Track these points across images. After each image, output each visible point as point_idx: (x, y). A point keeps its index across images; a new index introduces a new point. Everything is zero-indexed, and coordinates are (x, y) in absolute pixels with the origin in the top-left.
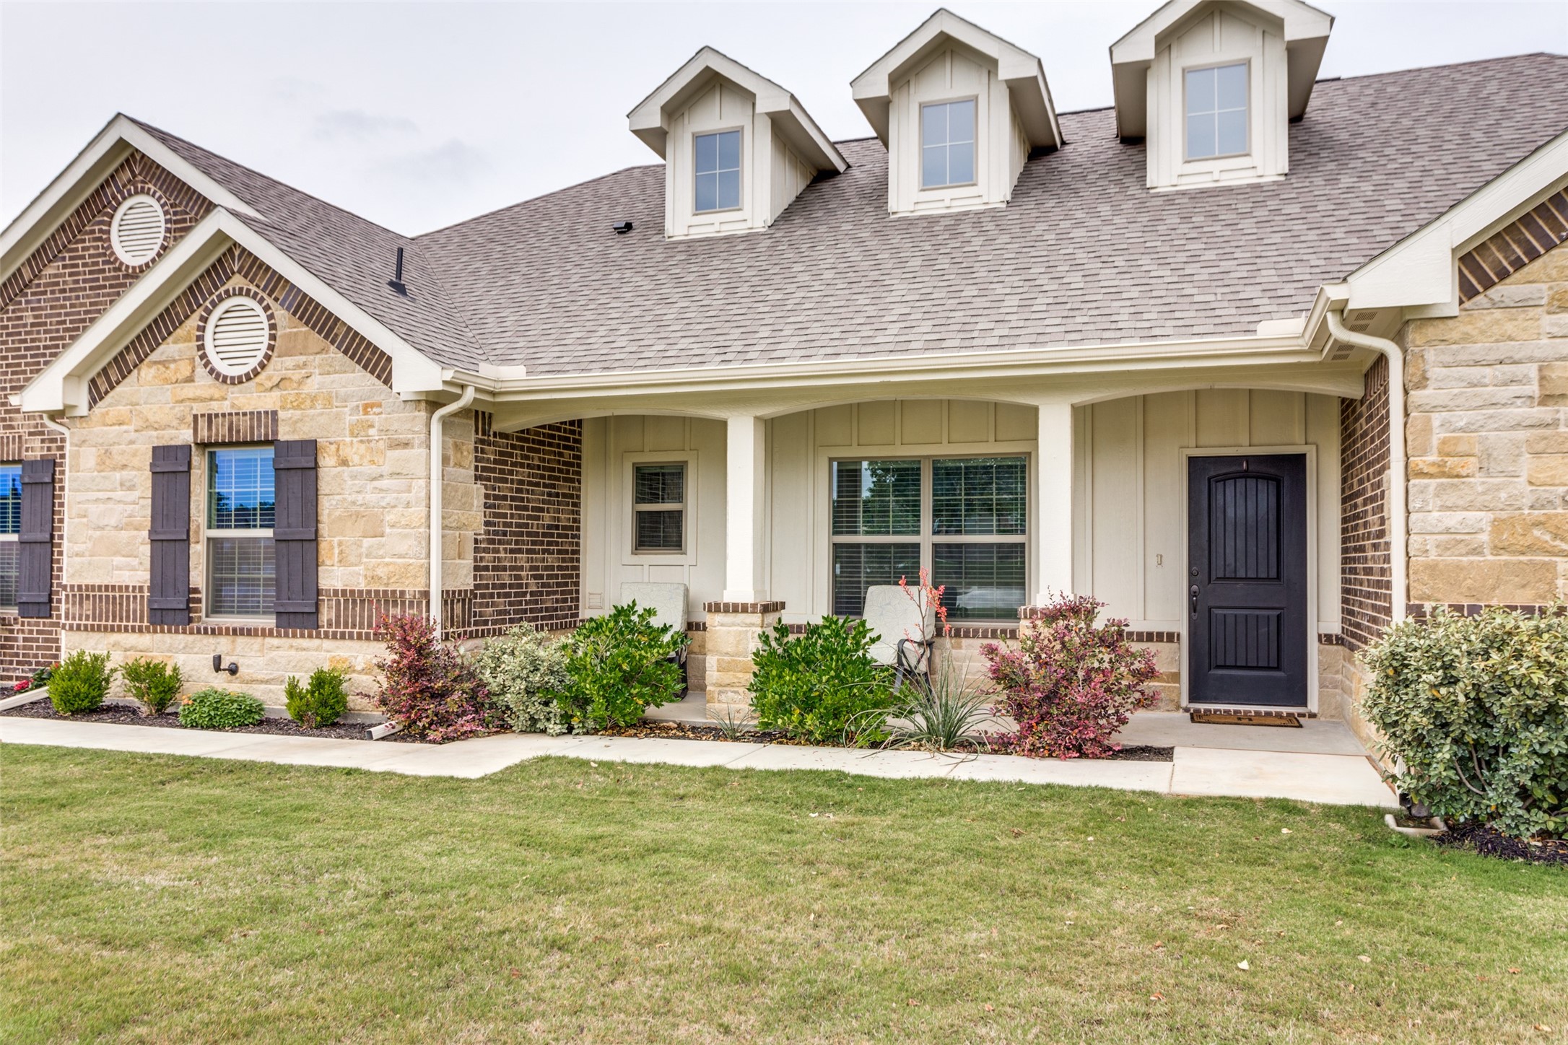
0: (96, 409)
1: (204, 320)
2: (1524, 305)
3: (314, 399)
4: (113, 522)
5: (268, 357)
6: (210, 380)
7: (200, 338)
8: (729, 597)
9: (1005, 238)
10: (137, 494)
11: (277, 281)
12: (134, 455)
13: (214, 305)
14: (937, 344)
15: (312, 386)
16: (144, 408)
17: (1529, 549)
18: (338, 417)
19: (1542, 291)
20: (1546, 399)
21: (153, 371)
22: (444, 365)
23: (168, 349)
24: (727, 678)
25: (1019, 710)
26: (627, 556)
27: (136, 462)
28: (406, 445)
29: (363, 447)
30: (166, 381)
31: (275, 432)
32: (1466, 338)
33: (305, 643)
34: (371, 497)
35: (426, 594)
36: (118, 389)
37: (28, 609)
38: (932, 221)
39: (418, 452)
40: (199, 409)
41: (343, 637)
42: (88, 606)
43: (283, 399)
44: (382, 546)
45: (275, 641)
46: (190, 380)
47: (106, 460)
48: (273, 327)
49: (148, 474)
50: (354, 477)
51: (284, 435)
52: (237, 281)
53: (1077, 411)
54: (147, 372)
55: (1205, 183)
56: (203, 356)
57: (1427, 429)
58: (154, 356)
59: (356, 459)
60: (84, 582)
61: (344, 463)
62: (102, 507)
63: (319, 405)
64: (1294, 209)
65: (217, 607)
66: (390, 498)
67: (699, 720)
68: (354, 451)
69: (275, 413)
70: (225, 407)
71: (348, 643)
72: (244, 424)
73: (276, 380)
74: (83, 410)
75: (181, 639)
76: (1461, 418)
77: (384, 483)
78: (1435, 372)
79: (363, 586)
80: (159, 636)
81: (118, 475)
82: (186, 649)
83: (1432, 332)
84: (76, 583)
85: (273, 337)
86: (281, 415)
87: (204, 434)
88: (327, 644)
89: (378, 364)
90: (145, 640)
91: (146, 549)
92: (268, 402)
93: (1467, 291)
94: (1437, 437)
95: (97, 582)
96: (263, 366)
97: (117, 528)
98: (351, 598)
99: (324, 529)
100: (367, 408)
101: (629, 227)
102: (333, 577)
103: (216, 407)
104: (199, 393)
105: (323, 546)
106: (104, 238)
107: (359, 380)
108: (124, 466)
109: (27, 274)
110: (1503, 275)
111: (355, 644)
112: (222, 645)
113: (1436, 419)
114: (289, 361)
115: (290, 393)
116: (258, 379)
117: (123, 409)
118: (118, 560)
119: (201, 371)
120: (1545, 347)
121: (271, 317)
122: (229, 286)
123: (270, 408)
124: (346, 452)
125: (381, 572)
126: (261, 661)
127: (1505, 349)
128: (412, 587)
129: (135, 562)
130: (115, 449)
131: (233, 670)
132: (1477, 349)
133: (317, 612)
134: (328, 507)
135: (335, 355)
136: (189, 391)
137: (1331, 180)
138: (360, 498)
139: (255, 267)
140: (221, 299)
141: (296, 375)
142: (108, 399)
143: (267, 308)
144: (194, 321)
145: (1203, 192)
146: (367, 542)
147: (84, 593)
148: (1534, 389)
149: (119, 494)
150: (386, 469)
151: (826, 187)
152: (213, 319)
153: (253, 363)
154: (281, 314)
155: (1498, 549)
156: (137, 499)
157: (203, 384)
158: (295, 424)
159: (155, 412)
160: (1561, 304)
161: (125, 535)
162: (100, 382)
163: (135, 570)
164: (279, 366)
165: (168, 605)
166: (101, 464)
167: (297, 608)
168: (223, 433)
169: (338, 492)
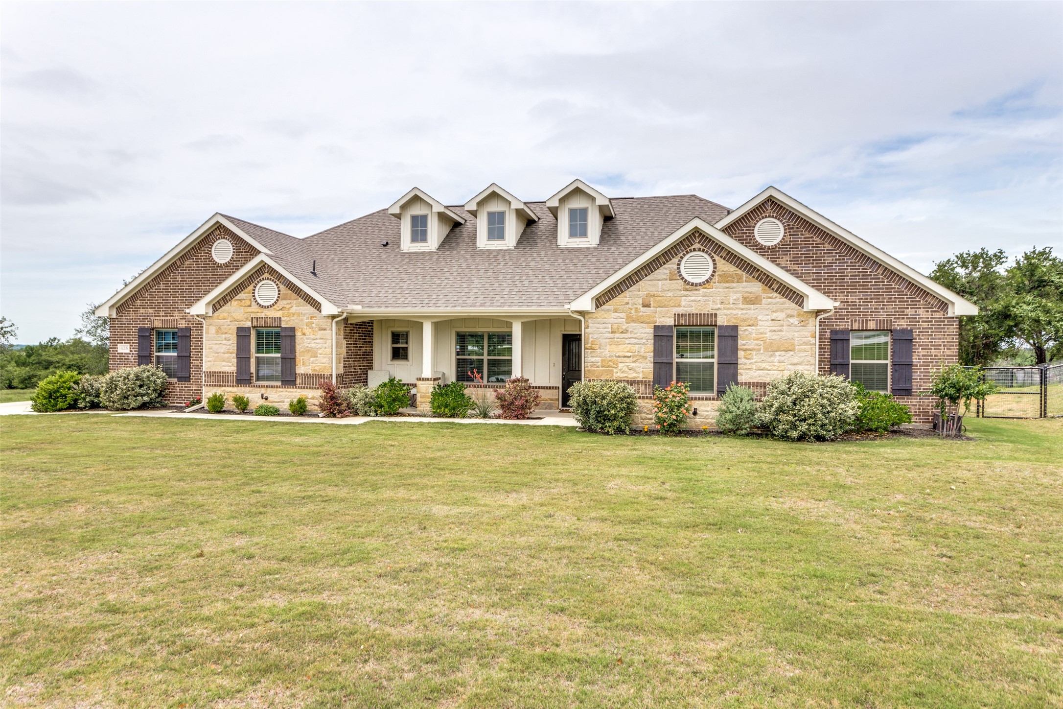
0: (215, 314)
1: (255, 287)
2: (608, 311)
3: (294, 314)
4: (222, 351)
5: (277, 300)
6: (257, 306)
7: (253, 293)
8: (423, 376)
9: (511, 263)
10: (231, 342)
11: (280, 277)
12: (230, 329)
13: (258, 282)
14: (483, 305)
15: (293, 310)
16: (234, 315)
17: (608, 367)
18: (302, 320)
19: (612, 308)
20: (612, 332)
21: (236, 302)
22: (338, 307)
23: (242, 295)
24: (423, 400)
25: (502, 407)
26: (389, 362)
27: (230, 332)
28: (325, 330)
29: (310, 330)
30: (241, 306)
31: (280, 324)
32: (597, 318)
33: (291, 390)
34: (313, 345)
35: (331, 375)
36: (223, 308)
37: (181, 379)
38: (490, 252)
39: (328, 332)
40: (253, 315)
41: (304, 388)
42: (213, 379)
43: (283, 314)
44: (317, 360)
45: (281, 390)
46: (250, 306)
47: (219, 330)
48: (279, 291)
49: (235, 335)
50: (307, 339)
51: (283, 326)
52: (266, 275)
53: (522, 323)
54: (234, 303)
55: (575, 246)
56: (255, 299)
57: (588, 338)
58: (236, 298)
59: (308, 333)
60: (212, 371)
61: (304, 334)
62: (218, 346)
63: (295, 316)
64: (594, 260)
65: (258, 379)
66: (319, 346)
67: (414, 413)
68: (307, 331)
69: (280, 318)
70: (263, 315)
71: (306, 390)
72: (270, 321)
73: (281, 307)
74: (210, 314)
75: (248, 389)
76: (595, 336)
77: (318, 341)
78: (590, 325)
79: (311, 372)
80: (239, 388)
81: (224, 336)
82: (249, 392)
83: (590, 316)
84: (209, 371)
85: (279, 294)
86: (282, 319)
87: (255, 324)
88: (299, 390)
89: (316, 305)
90: (235, 389)
91: (235, 360)
92: (278, 314)
93: (597, 307)
94: (591, 340)
95: (217, 371)
96: (276, 303)
97: (224, 353)
98: (307, 376)
99: (297, 354)
100: (311, 318)
101: (387, 244)
102: (301, 369)
103: (259, 315)
104: (253, 310)
105: (297, 360)
106: (209, 253)
107: (309, 309)
108: (226, 333)
109: (178, 263)
110: (604, 304)
111: (308, 390)
112: (263, 390)
113: (590, 336)
114: (285, 302)
115: (286, 312)
116: (274, 307)
117: (225, 314)
118: (224, 363)
119: (253, 303)
120: (612, 320)
121: (278, 288)
122: (264, 276)
123: (278, 316)
124: (305, 331)
125: (316, 368)
126: (276, 396)
127: (605, 321)
128: (327, 373)
129: (230, 364)
130: (222, 327)
131: (266, 399)
132: (599, 320)
133: (295, 381)
134: (299, 348)
135: (300, 300)
136: (249, 310)
137: (609, 249)
138: (310, 346)
139: (272, 271)
140: (261, 280)
141: (288, 306)
142: (219, 311)
143: (277, 285)
144: (251, 287)
145: (573, 249)
146: (312, 359)
147: (210, 374)
148: (610, 330)
149: (224, 342)
150: (318, 337)
151: (457, 230)
152: (258, 287)
153: (272, 302)
154: (282, 287)
155: (602, 366)
156: (231, 344)
157: (254, 307)
158: (287, 322)
159: (237, 316)
160: (616, 311)
161: (227, 355)
162: (217, 305)
163: (230, 366)
164: (282, 303)
165: (243, 378)
166: (217, 332)
167: (289, 379)
168: (262, 324)
169: (302, 343)
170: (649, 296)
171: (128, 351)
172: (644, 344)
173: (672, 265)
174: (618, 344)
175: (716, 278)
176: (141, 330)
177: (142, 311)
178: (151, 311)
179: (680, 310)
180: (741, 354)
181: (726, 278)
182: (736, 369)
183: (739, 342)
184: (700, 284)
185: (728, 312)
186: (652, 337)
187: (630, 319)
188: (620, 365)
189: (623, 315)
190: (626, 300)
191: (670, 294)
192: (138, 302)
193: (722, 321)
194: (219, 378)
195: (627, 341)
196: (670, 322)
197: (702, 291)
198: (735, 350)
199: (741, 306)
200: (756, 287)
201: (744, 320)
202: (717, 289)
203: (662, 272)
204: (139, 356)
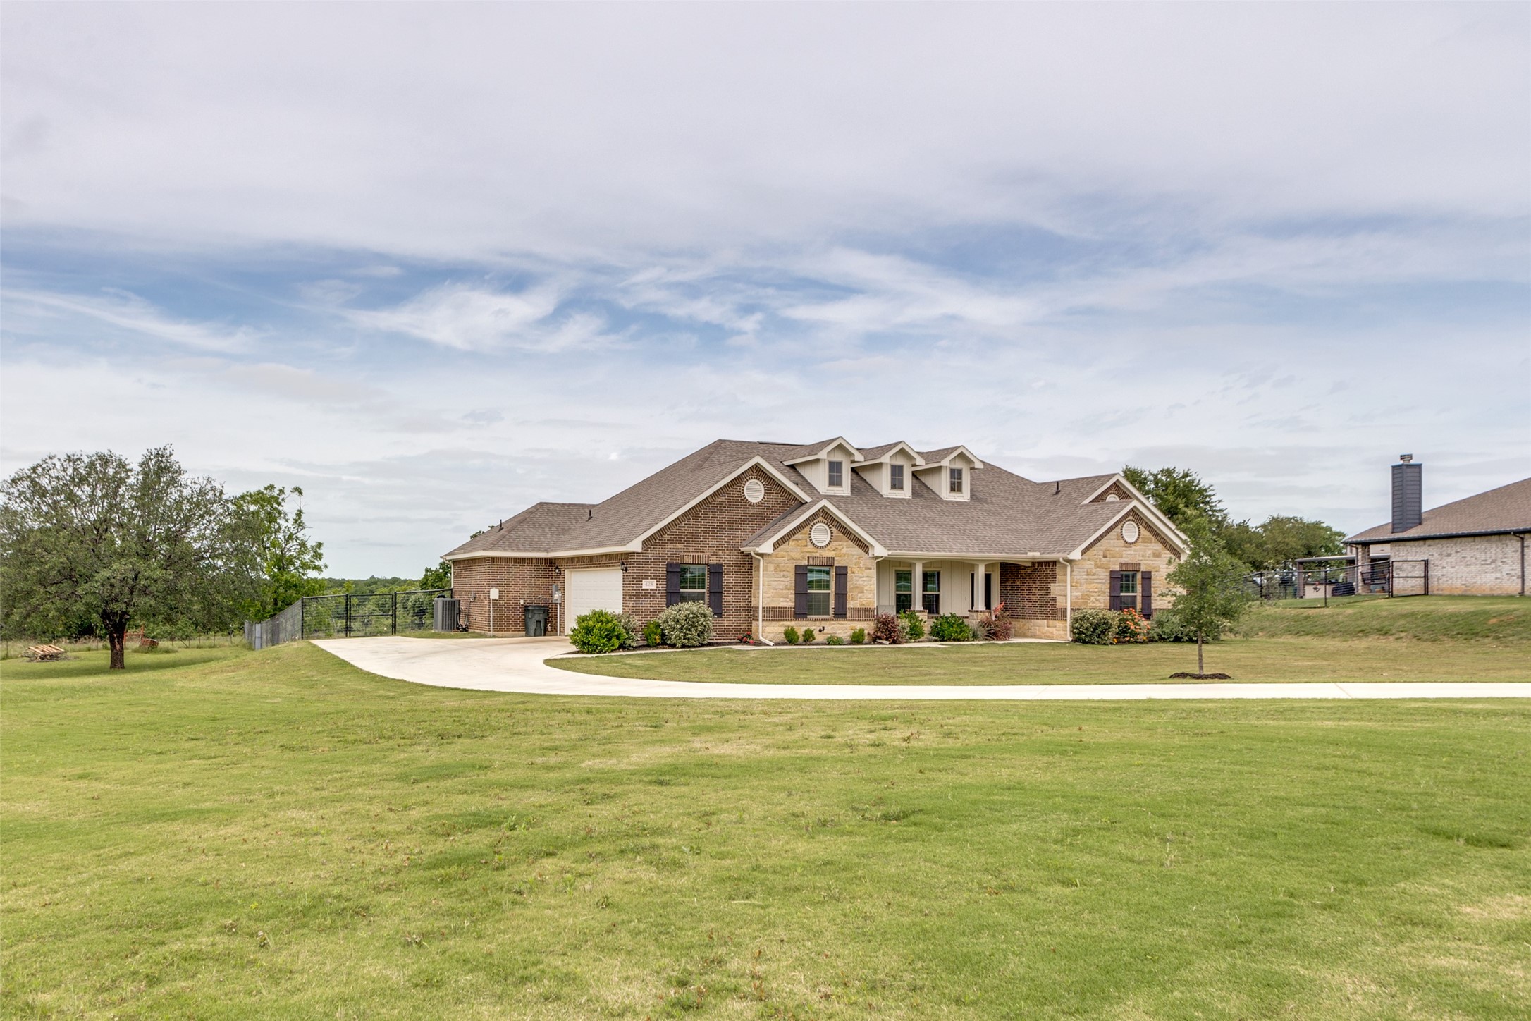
0: (774, 552)
1: (811, 529)
2: (1085, 560)
3: (845, 555)
4: (780, 587)
5: (830, 542)
6: (813, 546)
7: (810, 534)
11: (833, 521)
12: (788, 567)
13: (814, 524)
15: (844, 551)
16: (791, 554)
17: (1085, 599)
18: (851, 560)
19: (1087, 557)
20: (1087, 575)
21: (794, 542)
23: (798, 536)
27: (788, 569)
28: (870, 569)
29: (859, 569)
30: (798, 546)
31: (834, 563)
32: (1078, 564)
33: (843, 622)
34: (861, 583)
36: (781, 547)
39: (873, 571)
40: (808, 555)
41: (854, 620)
42: (772, 614)
43: (835, 554)
44: (864, 596)
45: (834, 622)
46: (806, 546)
47: (777, 568)
48: (832, 533)
49: (793, 573)
50: (856, 577)
51: (837, 565)
52: (820, 519)
54: (792, 543)
56: (811, 540)
58: (794, 538)
59: (857, 572)
60: (771, 606)
61: (853, 573)
62: (776, 583)
63: (846, 557)
66: (866, 583)
68: (856, 569)
69: (834, 558)
70: (818, 555)
71: (855, 622)
72: (825, 560)
73: (833, 549)
74: (770, 552)
75: (803, 623)
76: (1078, 577)
77: (865, 579)
78: (1075, 569)
79: (859, 606)
80: (797, 622)
81: (782, 573)
82: (806, 625)
83: (1075, 563)
84: (768, 606)
85: (832, 536)
86: (836, 558)
87: (811, 563)
88: (849, 623)
89: (865, 547)
90: (792, 623)
91: (793, 596)
92: (831, 554)
93: (1081, 557)
94: (1075, 580)
95: (775, 606)
96: (829, 544)
97: (782, 589)
98: (856, 610)
99: (848, 591)
100: (859, 558)
102: (851, 604)
103: (814, 555)
104: (809, 550)
105: (847, 596)
106: (742, 491)
107: (857, 551)
108: (784, 571)
111: (857, 623)
112: (817, 623)
113: (1075, 577)
114: (837, 544)
115: (838, 553)
116: (829, 548)
117: (784, 553)
118: (782, 599)
119: (809, 543)
120: (1087, 566)
121: (831, 530)
122: (818, 520)
123: (832, 556)
124: (854, 570)
125: (864, 603)
126: (830, 628)
127: (1083, 566)
128: (872, 607)
129: (788, 600)
130: (780, 565)
131: (821, 631)
132: (1080, 566)
133: (846, 614)
134: (849, 585)
135: (850, 543)
136: (806, 549)
138: (858, 583)
139: (827, 515)
140: (816, 523)
141: (840, 547)
142: (778, 550)
143: (830, 528)
144: (807, 529)
146: (859, 595)
147: (769, 610)
148: (1086, 573)
149: (782, 579)
150: (865, 575)
152: (813, 529)
153: (825, 543)
154: (834, 530)
155: (1082, 599)
156: (790, 580)
157: (810, 548)
158: (839, 562)
159: (793, 554)
160: (1089, 560)
161: (785, 592)
162: (777, 545)
163: (788, 602)
164: (834, 544)
165: (800, 614)
166: (776, 570)
167: (841, 614)
168: (818, 563)
169: (853, 580)
170: (1106, 550)
171: (654, 587)
172: (1104, 583)
173: (1117, 530)
174: (1090, 583)
175: (1140, 540)
176: (669, 565)
177: (670, 546)
178: (679, 546)
179: (1123, 561)
180: (1153, 589)
181: (1145, 540)
182: (1150, 600)
183: (1153, 582)
184: (1133, 543)
185: (1146, 562)
186: (1108, 578)
187: (1097, 566)
188: (1092, 598)
189: (1093, 563)
190: (1095, 552)
191: (1117, 549)
192: (666, 537)
193: (1143, 568)
194: (775, 614)
195: (1096, 581)
196: (1117, 568)
197: (1134, 548)
198: (1150, 587)
199: (1152, 558)
200: (1158, 546)
201: (1154, 568)
202: (1140, 546)
203: (1113, 534)
204: (667, 592)
